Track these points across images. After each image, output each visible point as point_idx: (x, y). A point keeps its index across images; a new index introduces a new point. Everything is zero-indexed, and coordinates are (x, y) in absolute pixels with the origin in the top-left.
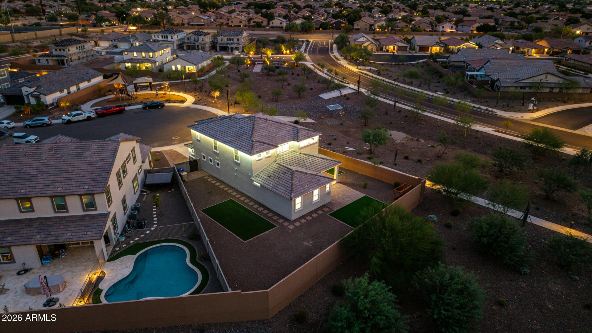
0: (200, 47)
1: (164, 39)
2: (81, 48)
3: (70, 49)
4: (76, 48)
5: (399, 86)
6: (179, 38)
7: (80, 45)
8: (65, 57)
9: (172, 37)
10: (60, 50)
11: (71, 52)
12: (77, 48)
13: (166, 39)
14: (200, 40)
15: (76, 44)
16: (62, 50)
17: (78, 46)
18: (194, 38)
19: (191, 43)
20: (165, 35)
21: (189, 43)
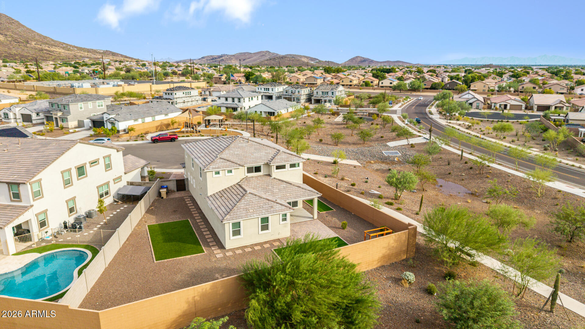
0: (296, 99)
1: (266, 91)
2: (187, 94)
3: (177, 94)
4: (182, 93)
5: (485, 139)
6: (279, 91)
7: (187, 91)
8: (171, 99)
9: (272, 89)
10: (169, 94)
11: (177, 96)
12: (184, 93)
13: (268, 91)
14: (297, 93)
15: (184, 90)
16: (170, 94)
17: (185, 91)
18: (292, 91)
19: (288, 95)
20: (267, 87)
21: (286, 95)
